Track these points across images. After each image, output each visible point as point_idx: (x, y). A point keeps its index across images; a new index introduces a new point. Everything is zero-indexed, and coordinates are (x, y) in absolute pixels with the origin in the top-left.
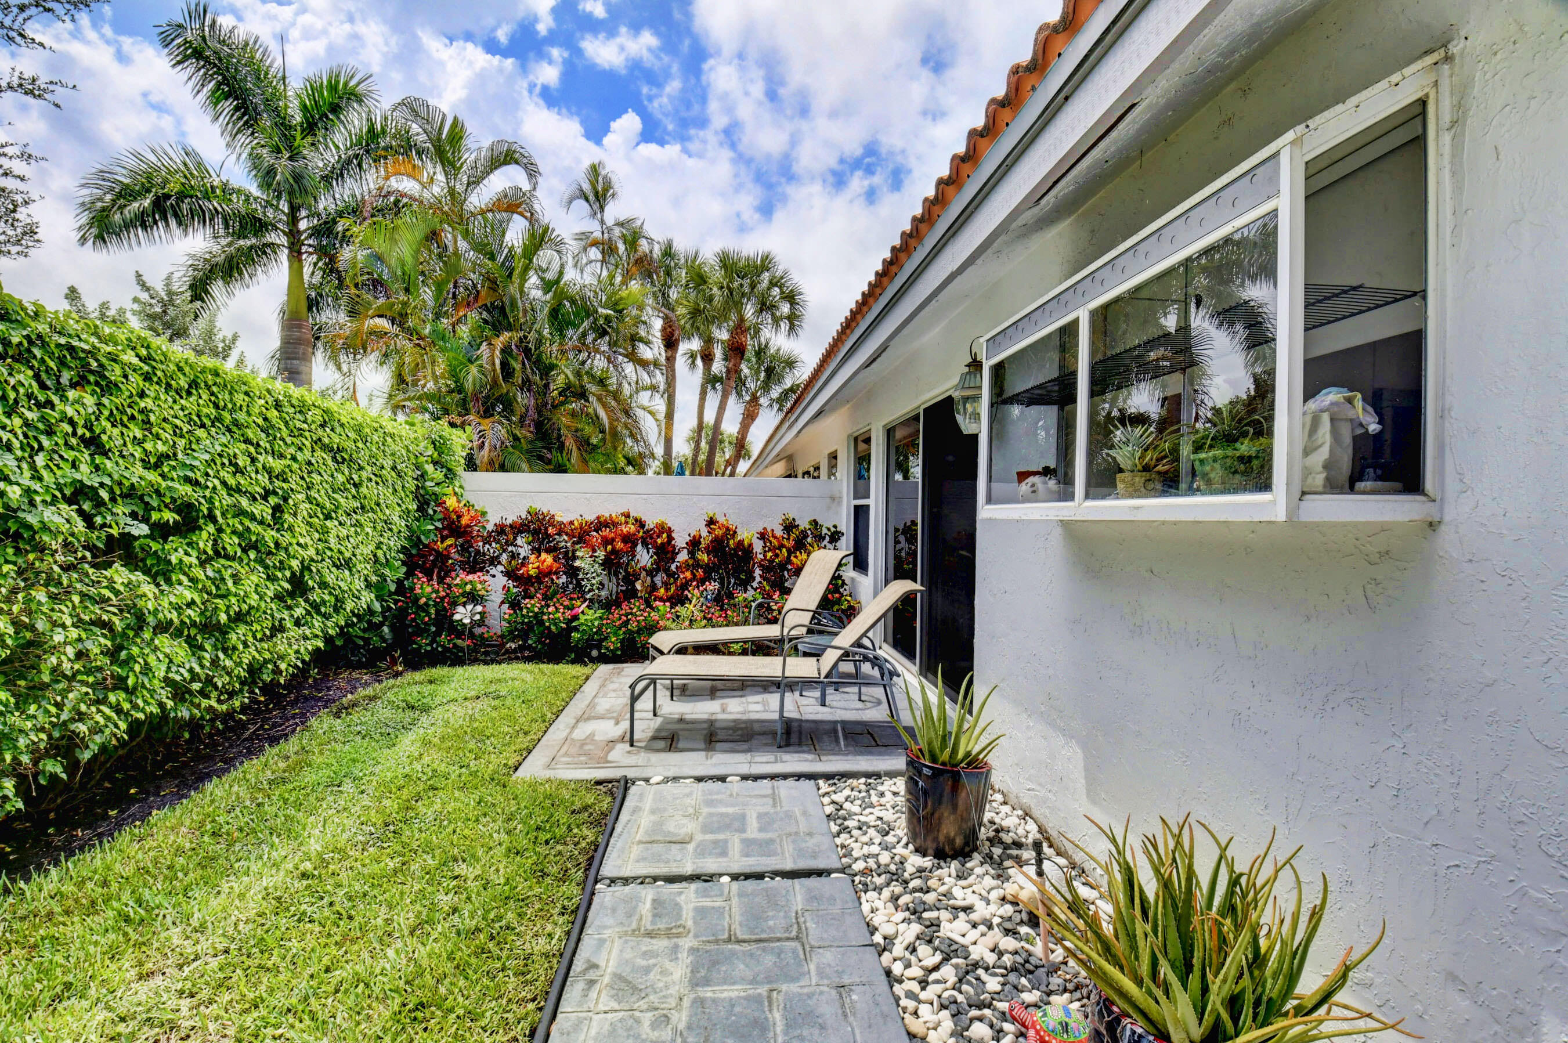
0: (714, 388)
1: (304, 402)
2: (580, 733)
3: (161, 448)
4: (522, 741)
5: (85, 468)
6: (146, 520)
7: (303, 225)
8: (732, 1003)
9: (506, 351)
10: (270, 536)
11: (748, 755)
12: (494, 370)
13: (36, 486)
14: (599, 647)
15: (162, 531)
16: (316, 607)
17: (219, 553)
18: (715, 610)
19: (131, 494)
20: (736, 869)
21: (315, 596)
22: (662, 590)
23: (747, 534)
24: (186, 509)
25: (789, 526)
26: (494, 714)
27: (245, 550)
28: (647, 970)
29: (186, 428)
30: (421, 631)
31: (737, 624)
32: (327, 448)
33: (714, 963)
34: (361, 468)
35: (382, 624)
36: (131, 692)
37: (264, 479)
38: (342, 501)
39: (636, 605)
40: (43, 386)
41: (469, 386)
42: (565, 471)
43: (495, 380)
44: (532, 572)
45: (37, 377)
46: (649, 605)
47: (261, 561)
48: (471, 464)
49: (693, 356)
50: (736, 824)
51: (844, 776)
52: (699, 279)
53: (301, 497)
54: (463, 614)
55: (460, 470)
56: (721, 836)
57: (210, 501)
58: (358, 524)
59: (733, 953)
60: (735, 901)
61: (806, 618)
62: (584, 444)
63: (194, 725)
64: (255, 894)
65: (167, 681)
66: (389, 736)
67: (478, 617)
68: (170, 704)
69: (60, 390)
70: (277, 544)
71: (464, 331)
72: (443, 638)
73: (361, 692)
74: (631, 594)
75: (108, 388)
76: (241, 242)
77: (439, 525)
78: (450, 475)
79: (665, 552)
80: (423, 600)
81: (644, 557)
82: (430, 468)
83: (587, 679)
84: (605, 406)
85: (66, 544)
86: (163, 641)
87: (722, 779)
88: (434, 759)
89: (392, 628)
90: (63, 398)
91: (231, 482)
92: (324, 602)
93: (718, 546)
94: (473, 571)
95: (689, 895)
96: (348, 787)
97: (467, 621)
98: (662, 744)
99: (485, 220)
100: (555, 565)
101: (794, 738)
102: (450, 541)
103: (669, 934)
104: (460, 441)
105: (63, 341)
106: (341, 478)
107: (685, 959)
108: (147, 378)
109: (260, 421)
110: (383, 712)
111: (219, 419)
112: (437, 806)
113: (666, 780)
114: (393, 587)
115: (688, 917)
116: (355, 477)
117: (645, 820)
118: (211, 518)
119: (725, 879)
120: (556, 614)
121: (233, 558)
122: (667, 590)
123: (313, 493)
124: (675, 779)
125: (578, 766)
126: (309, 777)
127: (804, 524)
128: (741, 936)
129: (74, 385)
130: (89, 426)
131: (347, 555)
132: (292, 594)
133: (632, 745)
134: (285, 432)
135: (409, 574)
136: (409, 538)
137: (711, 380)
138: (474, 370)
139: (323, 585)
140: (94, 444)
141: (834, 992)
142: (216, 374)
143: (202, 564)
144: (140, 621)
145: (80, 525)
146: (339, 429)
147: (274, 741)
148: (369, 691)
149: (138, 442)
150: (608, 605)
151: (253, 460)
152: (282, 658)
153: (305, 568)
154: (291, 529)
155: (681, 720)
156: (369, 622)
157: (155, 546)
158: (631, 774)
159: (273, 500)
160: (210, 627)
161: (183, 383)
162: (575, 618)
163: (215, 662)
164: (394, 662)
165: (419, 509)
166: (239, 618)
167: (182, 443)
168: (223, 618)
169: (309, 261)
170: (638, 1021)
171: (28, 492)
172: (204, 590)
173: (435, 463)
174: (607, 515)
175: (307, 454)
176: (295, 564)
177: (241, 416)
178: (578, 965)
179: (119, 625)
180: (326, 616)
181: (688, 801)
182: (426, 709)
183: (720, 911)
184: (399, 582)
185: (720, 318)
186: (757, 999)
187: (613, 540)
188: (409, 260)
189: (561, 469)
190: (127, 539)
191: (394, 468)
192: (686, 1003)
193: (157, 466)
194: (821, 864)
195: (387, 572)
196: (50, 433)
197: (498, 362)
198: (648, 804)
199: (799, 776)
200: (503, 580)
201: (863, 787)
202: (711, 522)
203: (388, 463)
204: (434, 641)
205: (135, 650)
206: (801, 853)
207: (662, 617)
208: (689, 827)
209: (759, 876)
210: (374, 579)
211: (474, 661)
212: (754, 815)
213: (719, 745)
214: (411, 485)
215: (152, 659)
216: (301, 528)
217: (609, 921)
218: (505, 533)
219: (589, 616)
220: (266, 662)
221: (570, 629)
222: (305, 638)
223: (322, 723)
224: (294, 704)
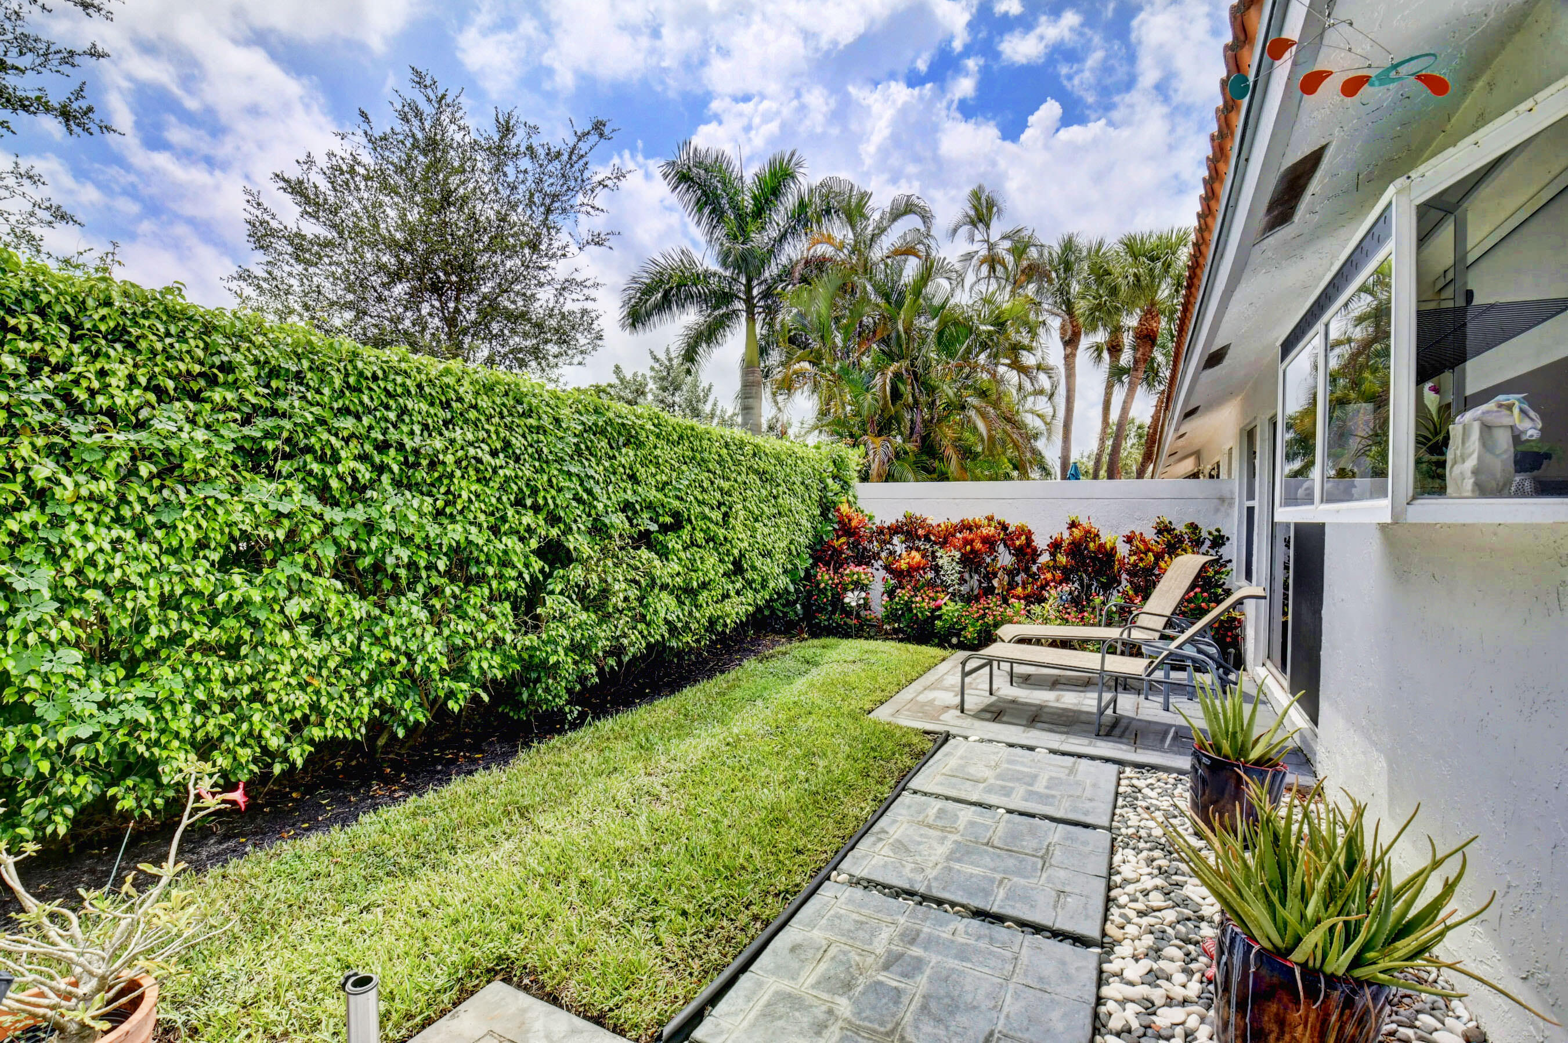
0: (1120, 380)
1: (742, 441)
2: (922, 698)
3: (665, 478)
4: (879, 695)
5: (629, 492)
6: (656, 522)
7: (755, 292)
8: (971, 876)
9: (897, 375)
10: (721, 532)
11: (1064, 737)
12: (885, 397)
13: (609, 503)
14: (958, 635)
15: (665, 529)
16: (750, 583)
17: (693, 543)
18: (1073, 611)
19: (650, 506)
20: (1012, 807)
21: (749, 575)
22: (1020, 589)
23: (1111, 536)
24: (676, 515)
25: (1163, 529)
26: (863, 675)
27: (707, 542)
28: (919, 843)
29: (677, 465)
30: (821, 610)
31: (1093, 625)
32: (756, 472)
33: (968, 853)
34: (778, 485)
35: (795, 602)
36: (648, 625)
37: (718, 495)
38: (766, 509)
39: (993, 601)
40: (612, 448)
41: (865, 413)
42: (947, 479)
43: (886, 403)
44: (904, 567)
45: (609, 443)
46: (1005, 601)
47: (717, 550)
48: (865, 478)
49: (1098, 349)
50: (1027, 779)
51: (1154, 768)
52: (1101, 273)
53: (740, 506)
54: (851, 599)
55: (855, 482)
56: (1011, 784)
57: (688, 510)
58: (777, 525)
59: (986, 852)
60: (1002, 825)
61: (1159, 623)
62: (967, 453)
63: (679, 653)
64: (702, 747)
65: (667, 622)
66: (788, 678)
67: (862, 602)
68: (667, 635)
69: (619, 449)
70: (725, 539)
71: (866, 361)
72: (837, 616)
73: (778, 648)
74: (990, 591)
75: (640, 445)
76: (716, 313)
77: (836, 526)
78: (846, 486)
79: (1026, 553)
80: (822, 585)
81: (1005, 558)
82: (830, 481)
83: (944, 660)
84: (984, 416)
85: (621, 535)
86: (664, 595)
87: (1031, 749)
88: (816, 697)
89: (802, 605)
90: (620, 453)
91: (700, 498)
92: (754, 581)
93: (1076, 549)
94: (859, 564)
95: (966, 815)
96: (759, 703)
97: (854, 604)
98: (988, 715)
99: (886, 265)
100: (924, 561)
101: (1117, 731)
102: (843, 540)
103: (943, 829)
104: (854, 458)
105: (620, 421)
106: (764, 492)
107: (948, 845)
108: (658, 437)
109: (716, 457)
110: (789, 663)
111: (694, 458)
112: (810, 723)
113: (982, 741)
114: (802, 575)
115: (961, 824)
116: (774, 491)
117: (953, 762)
118: (689, 521)
119: (1002, 811)
120: (922, 604)
121: (699, 547)
122: (1024, 588)
123: (747, 504)
124: (990, 741)
125: (914, 718)
126: (738, 693)
127: (1180, 528)
128: (996, 843)
129: (624, 445)
130: (631, 469)
131: (769, 547)
132: (735, 573)
133: (962, 711)
134: (730, 463)
135: (814, 565)
136: (815, 536)
137: (1117, 373)
138: (869, 397)
139: (754, 568)
140: (633, 478)
141: (1054, 893)
142: (693, 429)
143: (685, 549)
144: (653, 583)
145: (627, 525)
146: (764, 458)
147: (722, 672)
148: (783, 649)
149: (654, 475)
150: (969, 599)
151: (712, 483)
152: (728, 615)
153: (742, 555)
154: (733, 528)
155: (1013, 702)
156: (787, 600)
157: (661, 538)
158: (953, 731)
159: (723, 509)
160: (688, 591)
161: (675, 437)
162: (939, 608)
163: (690, 613)
164: (802, 631)
165: (822, 515)
166: (704, 586)
167: (674, 474)
168: (695, 584)
169: (759, 319)
170: (903, 866)
171: (606, 506)
172: (685, 566)
173: (834, 478)
174: (970, 519)
175: (744, 476)
176: (736, 552)
177: (706, 455)
178: (875, 829)
179: (643, 584)
180: (756, 591)
181: (992, 757)
182: (816, 664)
183: (987, 828)
184: (807, 570)
185: (1130, 305)
186: (992, 881)
187: (973, 540)
188: (824, 311)
189: (943, 477)
190: (648, 532)
191: (803, 483)
192: (939, 867)
193: (663, 489)
194: (1089, 820)
195: (797, 561)
196: (614, 473)
197: (888, 389)
198: (960, 752)
199: (1107, 760)
200: (883, 573)
201: (1172, 781)
202: (1073, 525)
203: (798, 480)
204: (830, 618)
205: (650, 599)
206: (1075, 809)
207: (1017, 613)
208: (988, 773)
209: (1033, 816)
210: (789, 566)
211: (858, 636)
212: (1046, 777)
213: (1039, 725)
214: (815, 497)
215: (658, 606)
216: (739, 528)
217: (904, 812)
218: (886, 534)
219: (950, 608)
220: (719, 617)
221: (934, 618)
222: (742, 604)
223: (750, 664)
224: (737, 652)
